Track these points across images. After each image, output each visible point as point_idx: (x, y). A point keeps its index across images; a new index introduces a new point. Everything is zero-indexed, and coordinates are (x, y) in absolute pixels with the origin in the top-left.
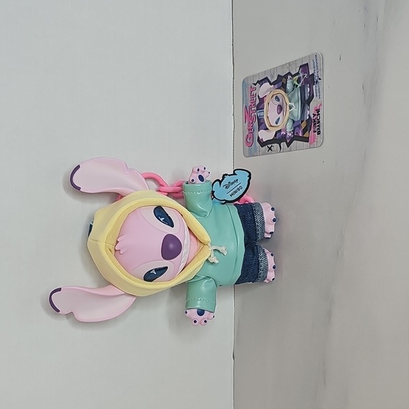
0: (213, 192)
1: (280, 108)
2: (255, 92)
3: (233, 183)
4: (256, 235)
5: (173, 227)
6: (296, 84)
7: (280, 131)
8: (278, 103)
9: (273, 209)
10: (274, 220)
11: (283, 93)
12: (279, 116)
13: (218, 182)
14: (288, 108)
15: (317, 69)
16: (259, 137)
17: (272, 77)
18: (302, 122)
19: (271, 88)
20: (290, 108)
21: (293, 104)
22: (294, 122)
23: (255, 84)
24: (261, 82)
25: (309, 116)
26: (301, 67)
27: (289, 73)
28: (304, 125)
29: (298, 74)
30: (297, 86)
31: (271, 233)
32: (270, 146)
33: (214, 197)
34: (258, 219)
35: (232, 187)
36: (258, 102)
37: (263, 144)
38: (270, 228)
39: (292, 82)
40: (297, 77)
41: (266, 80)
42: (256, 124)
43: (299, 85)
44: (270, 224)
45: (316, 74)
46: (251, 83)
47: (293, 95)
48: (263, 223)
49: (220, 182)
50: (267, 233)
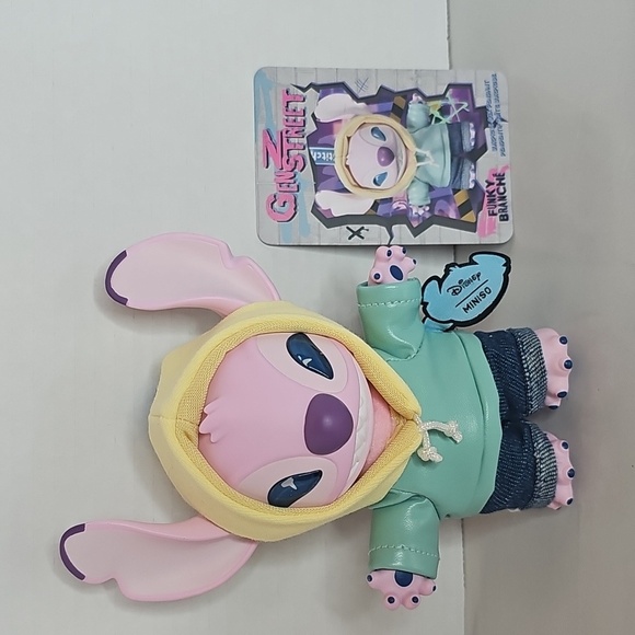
0: (425, 304)
1: (388, 155)
2: (300, 106)
3: (469, 282)
4: (528, 400)
5: (331, 377)
6: (437, 114)
7: (390, 200)
8: (381, 143)
9: (563, 340)
10: (568, 365)
11: (398, 126)
12: (383, 170)
13: (435, 282)
14: (412, 158)
15: (497, 99)
16: (315, 205)
17: (362, 86)
18: (456, 191)
19: (358, 109)
20: (419, 158)
21: (428, 153)
22: (431, 188)
23: (304, 90)
24: (324, 89)
25: (476, 184)
26: (450, 86)
27: (417, 91)
28: (461, 198)
29: (442, 97)
30: (438, 120)
31: (562, 395)
32: (356, 227)
33: (427, 315)
34: (529, 362)
35: (466, 291)
36: (311, 127)
37: (330, 221)
38: (558, 382)
39: (426, 111)
40: (440, 103)
41: (341, 87)
42: (306, 176)
43: (447, 120)
44: (557, 374)
45: (493, 109)
46: (286, 81)
47: (427, 136)
48: (543, 372)
49: (440, 281)
50: (553, 396)
